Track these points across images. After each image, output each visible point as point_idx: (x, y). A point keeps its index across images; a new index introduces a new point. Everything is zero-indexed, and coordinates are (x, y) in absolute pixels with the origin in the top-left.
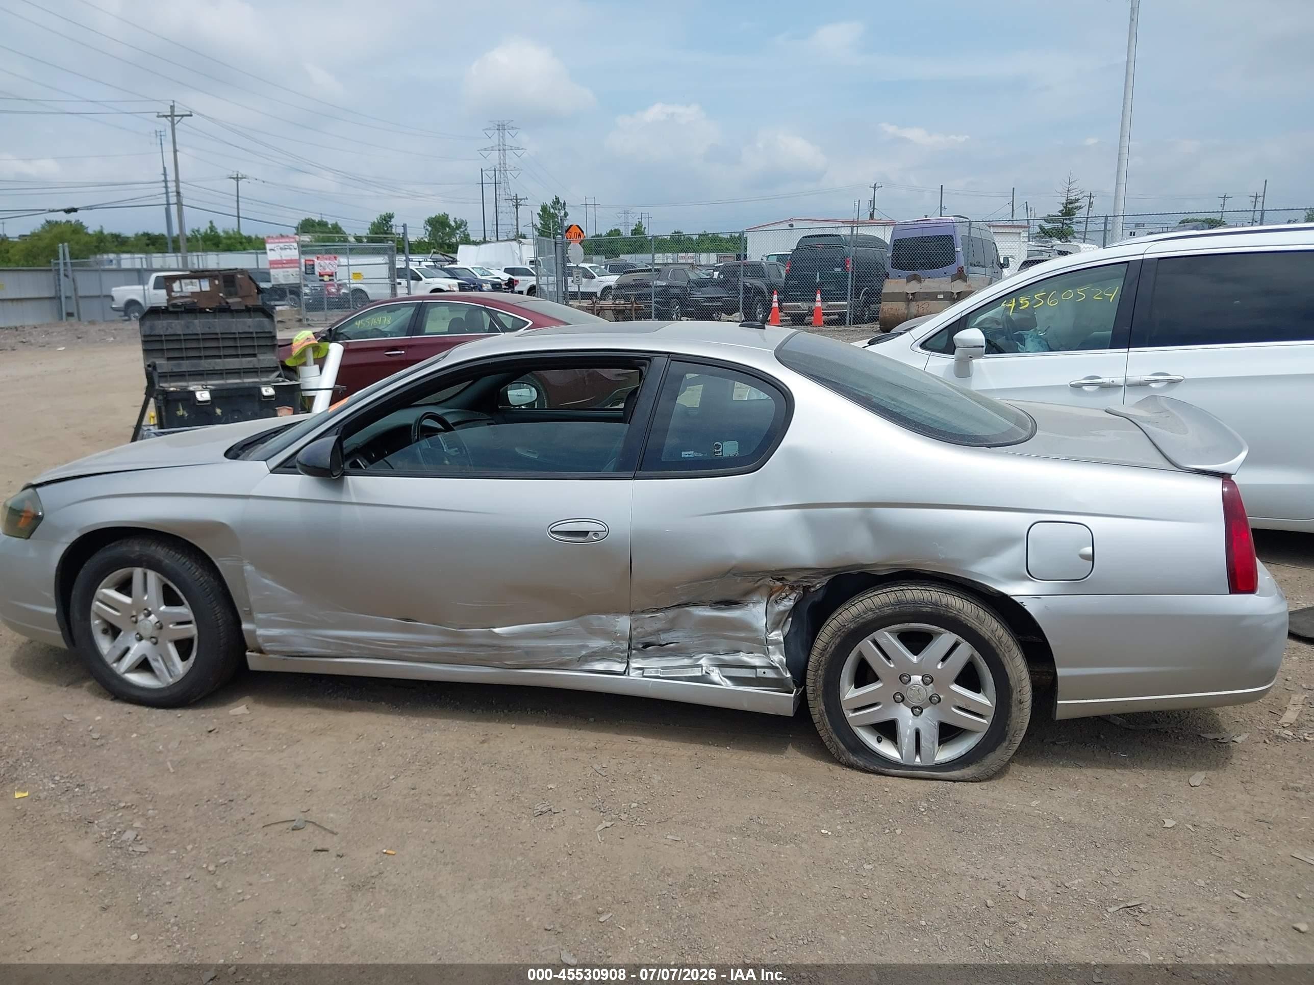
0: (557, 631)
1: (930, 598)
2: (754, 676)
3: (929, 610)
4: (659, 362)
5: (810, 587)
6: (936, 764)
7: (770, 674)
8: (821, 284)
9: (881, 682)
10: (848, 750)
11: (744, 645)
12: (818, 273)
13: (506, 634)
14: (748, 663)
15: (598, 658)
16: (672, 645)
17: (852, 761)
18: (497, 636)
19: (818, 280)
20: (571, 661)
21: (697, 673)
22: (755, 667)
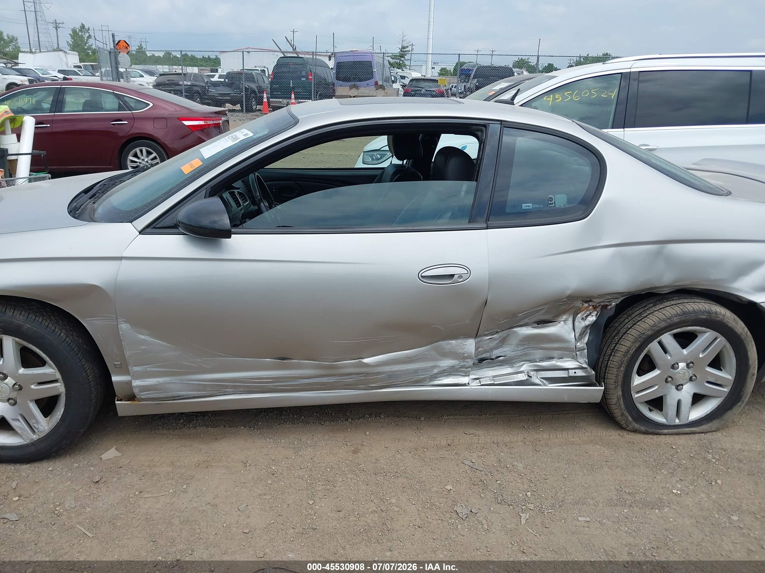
0: (416, 356)
1: (704, 309)
2: (567, 376)
3: (704, 317)
4: (495, 128)
5: (607, 306)
6: (689, 422)
7: (580, 373)
8: (294, 88)
9: (659, 369)
10: (633, 420)
11: (555, 353)
12: (291, 81)
13: (374, 363)
14: (560, 366)
15: (446, 374)
16: (501, 358)
17: (636, 428)
18: (367, 365)
19: (291, 85)
20: (425, 378)
21: (522, 377)
22: (567, 369)
